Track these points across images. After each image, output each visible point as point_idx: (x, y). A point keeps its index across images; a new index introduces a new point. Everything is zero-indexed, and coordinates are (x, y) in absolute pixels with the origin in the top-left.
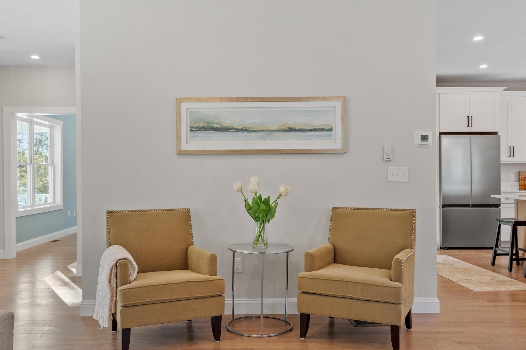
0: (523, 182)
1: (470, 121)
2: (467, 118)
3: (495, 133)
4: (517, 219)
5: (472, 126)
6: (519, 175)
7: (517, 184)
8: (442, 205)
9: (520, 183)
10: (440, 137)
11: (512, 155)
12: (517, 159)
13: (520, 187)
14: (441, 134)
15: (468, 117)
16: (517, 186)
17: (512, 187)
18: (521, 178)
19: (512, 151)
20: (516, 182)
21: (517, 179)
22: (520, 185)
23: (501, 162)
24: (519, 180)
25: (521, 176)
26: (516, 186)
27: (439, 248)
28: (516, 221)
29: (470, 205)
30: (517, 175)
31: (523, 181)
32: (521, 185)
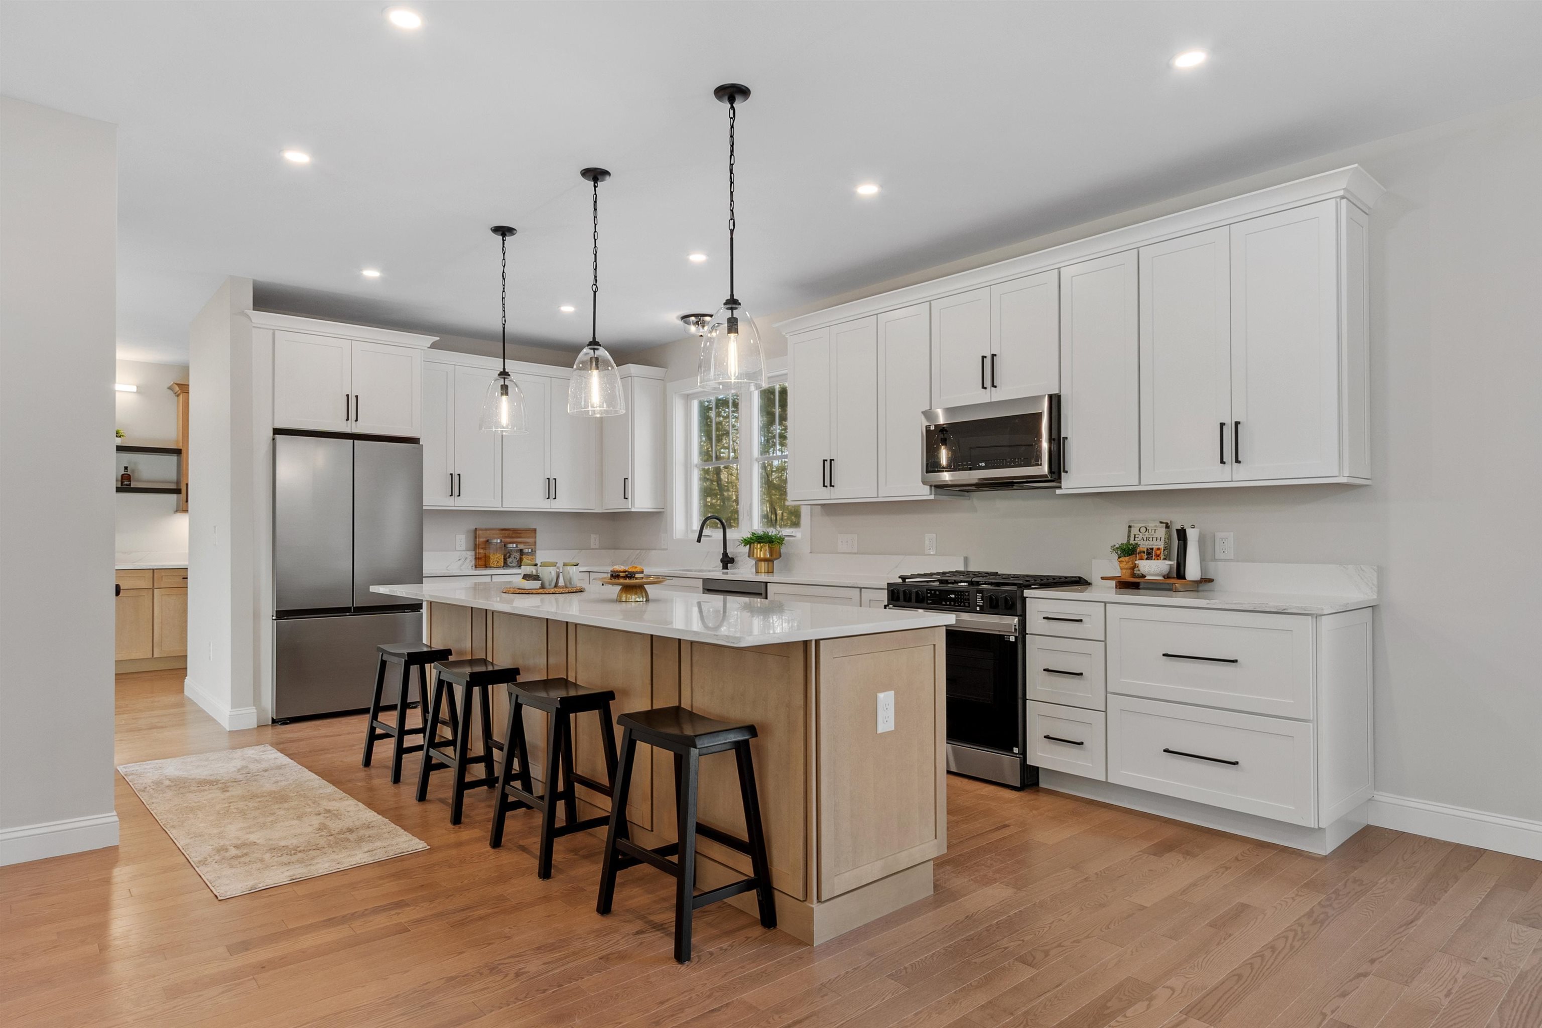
0: (481, 551)
1: (352, 405)
2: (346, 398)
3: (414, 441)
4: (430, 647)
5: (357, 420)
6: (476, 537)
7: (470, 555)
8: (276, 611)
9: (476, 553)
10: (273, 439)
11: (456, 492)
12: (471, 500)
13: (476, 562)
14: (277, 431)
15: (348, 396)
16: (471, 561)
17: (460, 562)
18: (477, 543)
19: (455, 484)
20: (467, 552)
21: (472, 545)
22: (476, 558)
23: (424, 508)
24: (476, 547)
25: (478, 539)
26: (468, 561)
27: (270, 723)
28: (429, 650)
29: (351, 607)
30: (472, 535)
31: (482, 548)
32: (479, 558)
